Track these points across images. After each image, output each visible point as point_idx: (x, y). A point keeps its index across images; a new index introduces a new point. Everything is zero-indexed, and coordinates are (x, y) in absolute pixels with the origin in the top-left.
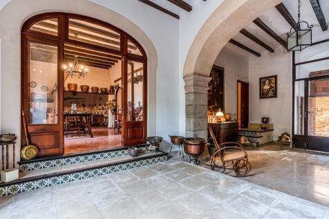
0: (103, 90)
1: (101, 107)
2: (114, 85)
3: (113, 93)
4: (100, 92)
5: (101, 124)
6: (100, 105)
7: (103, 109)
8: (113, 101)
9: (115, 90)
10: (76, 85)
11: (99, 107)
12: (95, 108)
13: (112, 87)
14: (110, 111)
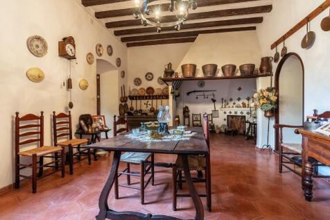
0: (245, 69)
1: (240, 103)
2: (272, 54)
3: (269, 73)
4: (239, 74)
5: (241, 131)
6: (239, 99)
7: (244, 105)
8: (269, 90)
9: (275, 66)
10: (194, 66)
11: (237, 103)
12: (231, 104)
13: (266, 61)
14: (260, 113)
